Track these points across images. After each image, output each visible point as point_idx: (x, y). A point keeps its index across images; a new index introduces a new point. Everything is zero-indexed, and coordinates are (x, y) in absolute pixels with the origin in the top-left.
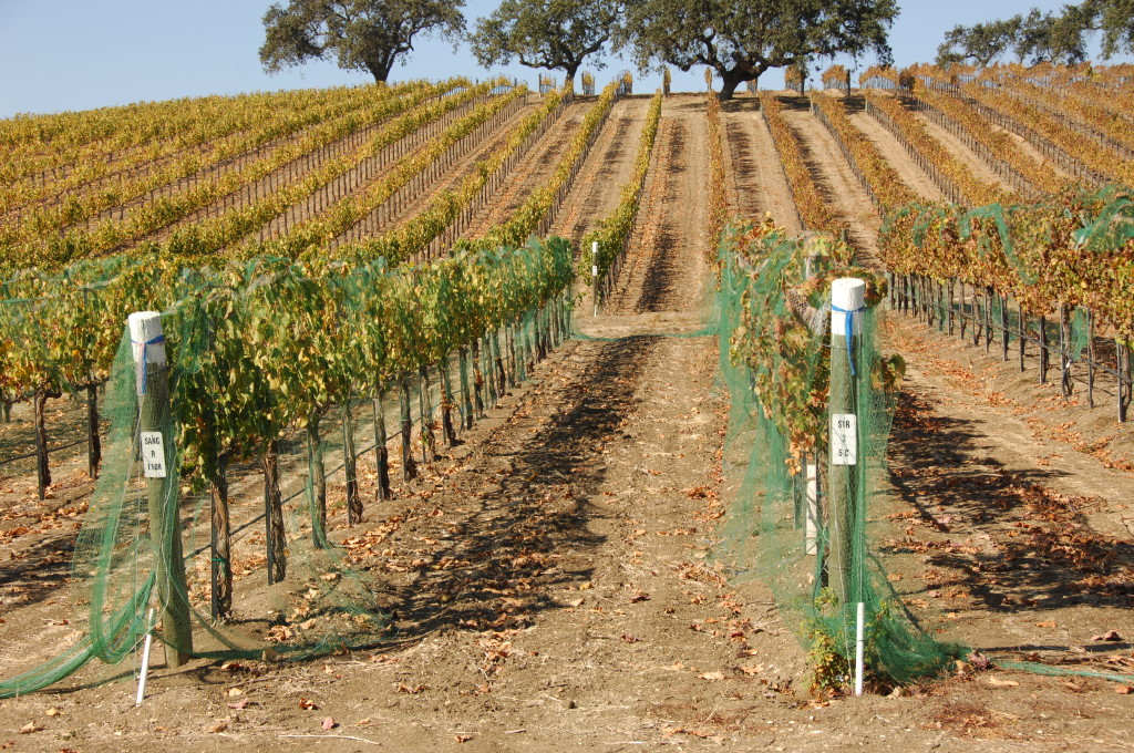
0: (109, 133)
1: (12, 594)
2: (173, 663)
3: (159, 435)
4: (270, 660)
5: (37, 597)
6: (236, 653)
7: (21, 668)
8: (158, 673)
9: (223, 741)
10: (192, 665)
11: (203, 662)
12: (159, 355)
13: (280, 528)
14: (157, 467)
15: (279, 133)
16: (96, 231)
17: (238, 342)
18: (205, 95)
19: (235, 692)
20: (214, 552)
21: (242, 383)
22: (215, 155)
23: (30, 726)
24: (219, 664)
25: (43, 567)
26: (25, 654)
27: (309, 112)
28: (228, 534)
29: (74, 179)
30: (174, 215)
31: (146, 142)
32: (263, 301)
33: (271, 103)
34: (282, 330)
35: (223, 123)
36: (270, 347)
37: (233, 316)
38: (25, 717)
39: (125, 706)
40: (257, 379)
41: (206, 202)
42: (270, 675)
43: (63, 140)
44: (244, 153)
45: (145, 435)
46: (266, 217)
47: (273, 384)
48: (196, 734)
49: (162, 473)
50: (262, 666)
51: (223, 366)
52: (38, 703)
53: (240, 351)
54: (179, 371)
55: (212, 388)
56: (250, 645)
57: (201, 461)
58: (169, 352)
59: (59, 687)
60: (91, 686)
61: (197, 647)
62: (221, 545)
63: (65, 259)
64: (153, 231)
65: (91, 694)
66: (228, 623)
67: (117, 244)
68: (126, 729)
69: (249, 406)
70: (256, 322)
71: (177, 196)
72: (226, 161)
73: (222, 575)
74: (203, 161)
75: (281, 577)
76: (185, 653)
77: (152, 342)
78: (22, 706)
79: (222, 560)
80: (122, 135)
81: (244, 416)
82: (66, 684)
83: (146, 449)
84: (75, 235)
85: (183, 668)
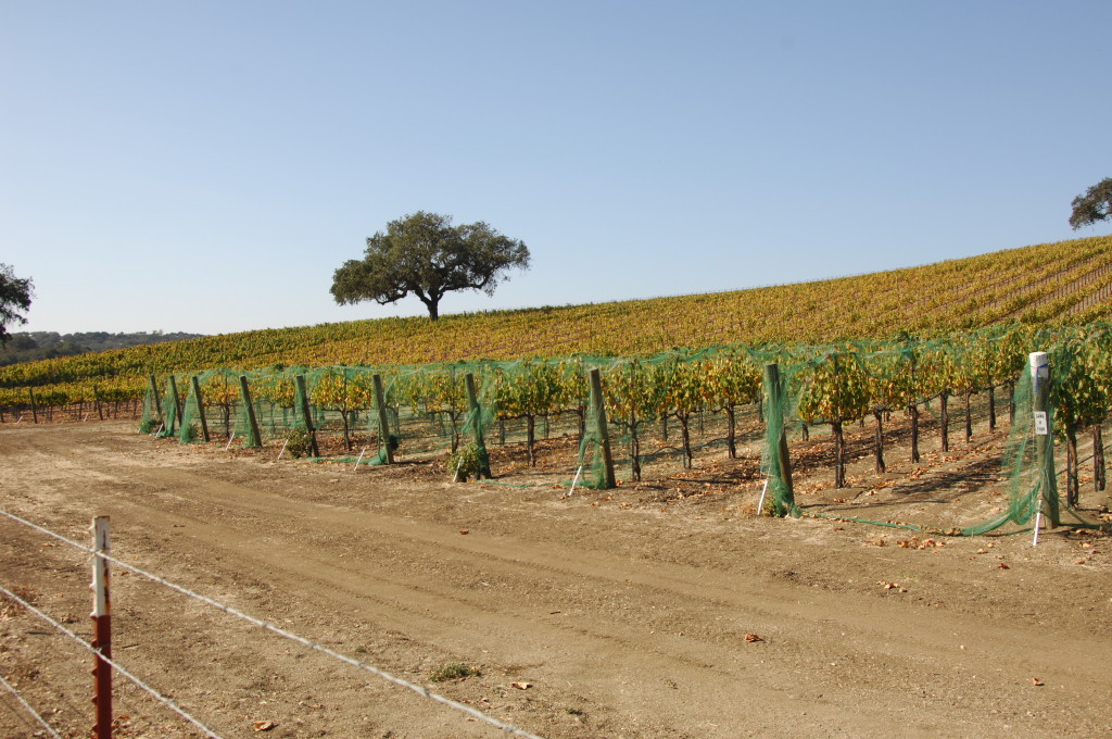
0: (990, 265)
1: (961, 487)
2: (1049, 527)
3: (1044, 413)
4: (1104, 530)
5: (974, 489)
6: (1085, 525)
7: (971, 523)
8: (1042, 532)
9: (1084, 569)
10: (1060, 529)
11: (1065, 528)
12: (1045, 373)
13: (1102, 462)
14: (1043, 429)
15: (1079, 260)
16: (983, 313)
17: (1083, 367)
18: (1039, 243)
19: (1086, 545)
20: (1069, 473)
21: (1085, 388)
22: (1044, 273)
23: (981, 550)
24: (1075, 530)
25: (974, 475)
26: (973, 515)
27: (1096, 248)
28: (1076, 464)
29: (972, 289)
30: (1022, 304)
31: (1008, 269)
32: (1094, 346)
33: (1074, 245)
34: (1104, 361)
35: (1048, 257)
36: (1098, 369)
37: (1079, 354)
38: (977, 546)
39: (1027, 546)
40: (1092, 385)
41: (1039, 297)
42: (1105, 538)
43: (967, 269)
44: (1060, 271)
45: (1036, 413)
46: (1072, 303)
47: (1100, 388)
48: (1068, 564)
49: (1045, 432)
50: (1099, 533)
51: (1076, 378)
52: (982, 540)
53: (1084, 371)
54: (1054, 382)
55: (1070, 391)
56: (1092, 522)
57: (1065, 427)
58: (1050, 372)
59: (992, 533)
60: (1007, 535)
61: (1062, 520)
62: (1072, 470)
63: (969, 327)
64: (1012, 311)
65: (1008, 538)
66: (1076, 509)
67: (993, 319)
68: (1028, 556)
69: (1088, 400)
70: (1090, 357)
71: (1024, 294)
72: (1049, 275)
73: (1073, 485)
74: (1038, 276)
75: (1102, 488)
76: (1056, 523)
77: (1042, 367)
78: (975, 540)
79: (1073, 477)
80: (996, 266)
81: (1086, 404)
82: (994, 532)
83: (1037, 420)
84: (974, 315)
85: (1055, 531)
